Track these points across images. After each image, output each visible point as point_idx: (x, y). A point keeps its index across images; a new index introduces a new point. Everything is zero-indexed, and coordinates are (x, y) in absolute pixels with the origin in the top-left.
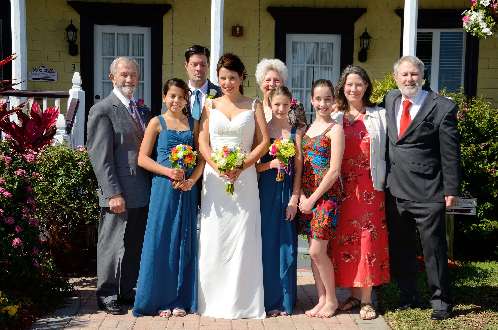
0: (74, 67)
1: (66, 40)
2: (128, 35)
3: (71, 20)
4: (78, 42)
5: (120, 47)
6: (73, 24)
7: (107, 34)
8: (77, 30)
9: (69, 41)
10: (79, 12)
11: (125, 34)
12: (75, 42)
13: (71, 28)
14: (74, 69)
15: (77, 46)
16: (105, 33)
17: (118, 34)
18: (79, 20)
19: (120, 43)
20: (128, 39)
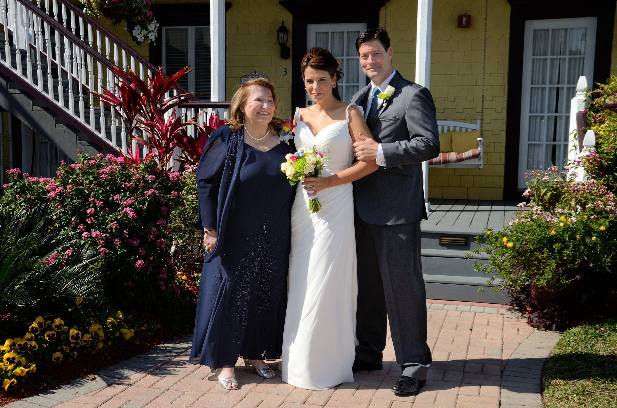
0: (285, 71)
1: (277, 43)
2: (343, 32)
3: (283, 21)
4: (290, 44)
5: (335, 47)
6: (285, 25)
7: (321, 33)
8: (288, 31)
9: (280, 44)
10: (291, 12)
11: (339, 32)
12: (286, 44)
13: (283, 29)
14: (285, 73)
15: (289, 49)
16: (319, 33)
17: (332, 33)
18: (291, 21)
19: (335, 42)
20: (343, 38)
